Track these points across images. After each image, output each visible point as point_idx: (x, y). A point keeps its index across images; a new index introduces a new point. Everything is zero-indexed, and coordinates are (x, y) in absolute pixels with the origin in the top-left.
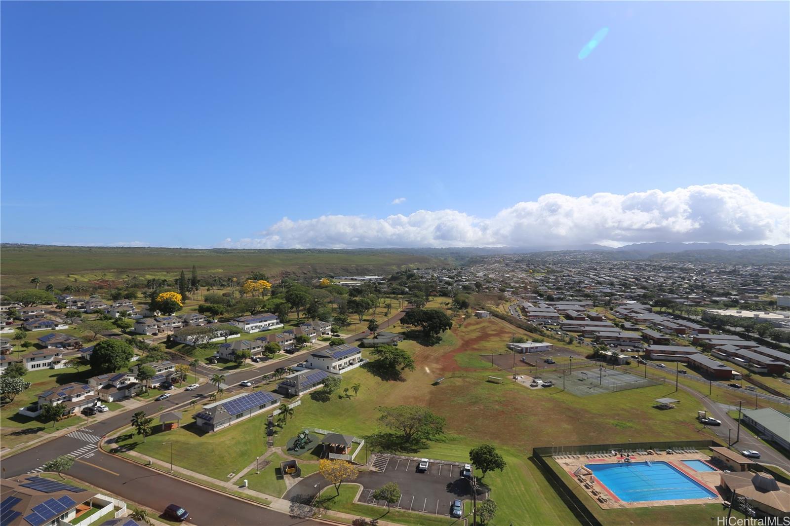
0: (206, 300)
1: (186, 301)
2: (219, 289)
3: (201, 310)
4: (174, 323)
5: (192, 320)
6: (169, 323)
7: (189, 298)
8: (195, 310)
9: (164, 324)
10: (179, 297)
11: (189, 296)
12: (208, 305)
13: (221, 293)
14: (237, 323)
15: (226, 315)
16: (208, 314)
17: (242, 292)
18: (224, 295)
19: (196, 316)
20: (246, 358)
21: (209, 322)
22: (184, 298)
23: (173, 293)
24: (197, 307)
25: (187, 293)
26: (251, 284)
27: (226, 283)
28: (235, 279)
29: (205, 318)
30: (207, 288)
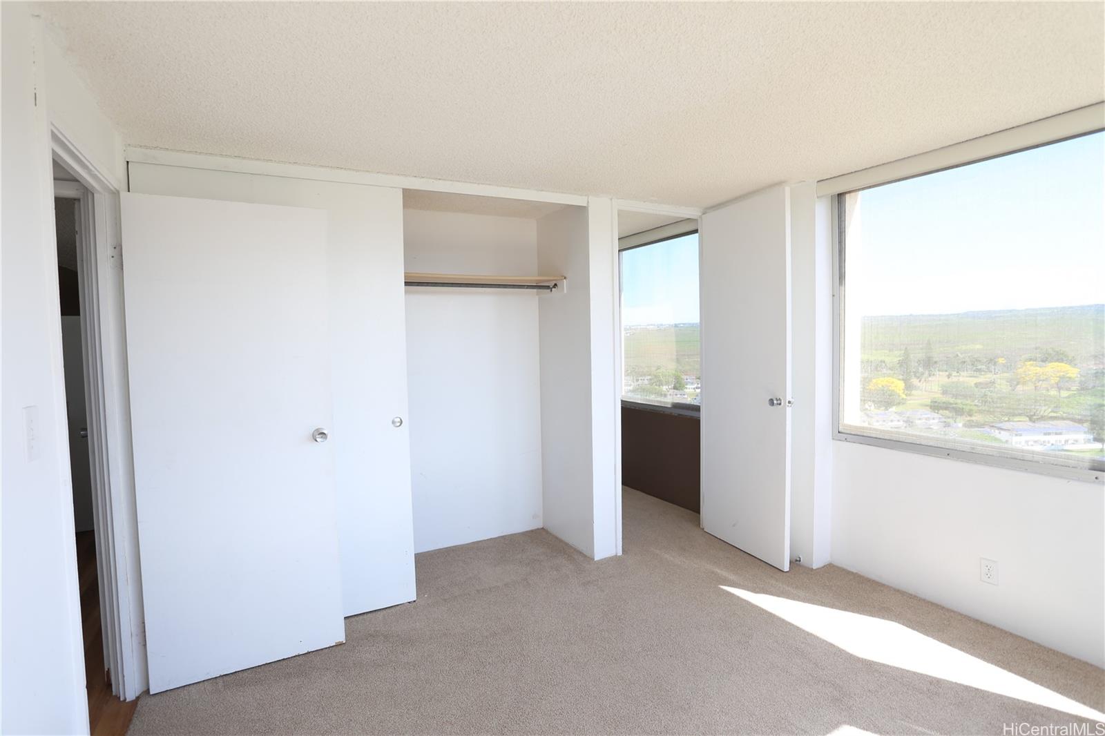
0: (945, 392)
1: (913, 392)
2: (971, 377)
3: (935, 407)
4: (892, 421)
5: (920, 419)
6: (884, 421)
7: (916, 388)
8: (927, 406)
9: (878, 421)
10: (901, 385)
11: (919, 384)
12: (945, 399)
13: (973, 381)
14: (997, 431)
15: (977, 418)
16: (947, 412)
17: (1015, 382)
18: (977, 385)
19: (926, 414)
21: (947, 425)
22: (909, 387)
23: (891, 379)
24: (928, 402)
25: (915, 381)
26: (1033, 369)
27: (984, 367)
28: (1001, 361)
29: (940, 418)
30: (947, 373)
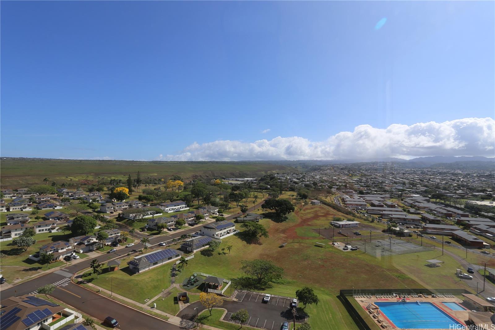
0: (144, 192)
1: (133, 193)
2: (153, 186)
3: (140, 198)
4: (123, 206)
5: (134, 204)
6: (120, 206)
7: (134, 191)
8: (137, 198)
9: (117, 207)
10: (127, 190)
11: (135, 190)
12: (145, 195)
13: (153, 188)
14: (161, 207)
15: (155, 202)
16: (144, 201)
17: (166, 187)
18: (155, 189)
19: (137, 202)
20: (164, 228)
21: (145, 206)
22: (131, 191)
23: (123, 188)
24: (138, 197)
25: (133, 188)
26: (171, 183)
27: (157, 182)
28: (163, 180)
29: (142, 203)
30: (145, 185)
